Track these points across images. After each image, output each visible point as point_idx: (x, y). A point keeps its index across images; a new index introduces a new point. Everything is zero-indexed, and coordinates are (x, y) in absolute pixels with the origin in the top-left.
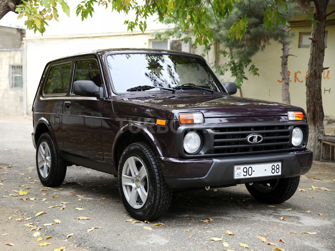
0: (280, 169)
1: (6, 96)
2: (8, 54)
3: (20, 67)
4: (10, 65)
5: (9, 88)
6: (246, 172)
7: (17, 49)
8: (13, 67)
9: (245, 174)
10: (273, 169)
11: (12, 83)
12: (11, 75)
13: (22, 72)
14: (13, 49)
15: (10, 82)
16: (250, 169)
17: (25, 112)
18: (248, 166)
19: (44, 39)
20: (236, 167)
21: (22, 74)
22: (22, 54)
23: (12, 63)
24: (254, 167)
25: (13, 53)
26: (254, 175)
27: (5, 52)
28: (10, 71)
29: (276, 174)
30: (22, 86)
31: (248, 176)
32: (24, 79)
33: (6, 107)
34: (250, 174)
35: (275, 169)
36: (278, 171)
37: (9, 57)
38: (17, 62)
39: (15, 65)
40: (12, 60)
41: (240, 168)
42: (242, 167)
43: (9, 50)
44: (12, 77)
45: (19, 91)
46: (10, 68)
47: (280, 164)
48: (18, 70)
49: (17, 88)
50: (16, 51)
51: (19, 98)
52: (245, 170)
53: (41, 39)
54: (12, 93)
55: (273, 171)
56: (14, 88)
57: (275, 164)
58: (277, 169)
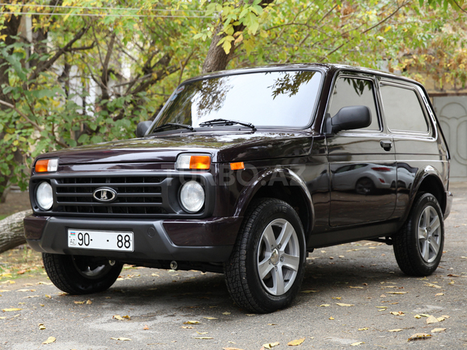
0: (131, 243)
6: (82, 239)
9: (81, 242)
10: (119, 241)
16: (87, 236)
18: (84, 232)
20: (70, 232)
24: (93, 234)
26: (92, 246)
29: (124, 249)
31: (84, 246)
34: (87, 243)
35: (124, 241)
36: (127, 244)
41: (74, 234)
42: (77, 232)
47: (131, 235)
52: (81, 237)
55: (120, 244)
57: (123, 234)
58: (126, 241)
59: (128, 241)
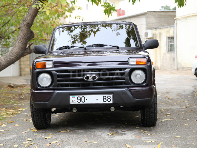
0: (112, 99)
1: (165, 58)
2: (166, 30)
3: (173, 38)
4: (167, 37)
5: (166, 52)
6: (80, 100)
7: (171, 26)
8: (169, 38)
9: (79, 101)
10: (104, 99)
11: (168, 49)
12: (168, 44)
13: (174, 41)
14: (168, 26)
15: (167, 48)
16: (83, 98)
17: (176, 68)
18: (81, 96)
19: (187, 17)
20: (71, 97)
21: (174, 43)
22: (174, 29)
23: (168, 36)
24: (86, 97)
25: (169, 28)
26: (86, 102)
27: (164, 29)
28: (167, 41)
29: (107, 102)
30: (174, 51)
31: (81, 103)
32: (175, 45)
33: (165, 65)
34: (83, 101)
36: (109, 100)
37: (167, 32)
38: (171, 35)
39: (170, 37)
40: (168, 34)
41: (75, 97)
42: (76, 96)
43: (166, 27)
44: (168, 45)
45: (172, 54)
46: (167, 39)
47: (111, 96)
48: (172, 40)
49: (171, 52)
50: (170, 27)
51: (172, 59)
52: (79, 98)
53: (185, 17)
54: (168, 55)
55: (105, 100)
56: (169, 53)
57: (107, 96)
58: (108, 99)
59: (110, 99)
